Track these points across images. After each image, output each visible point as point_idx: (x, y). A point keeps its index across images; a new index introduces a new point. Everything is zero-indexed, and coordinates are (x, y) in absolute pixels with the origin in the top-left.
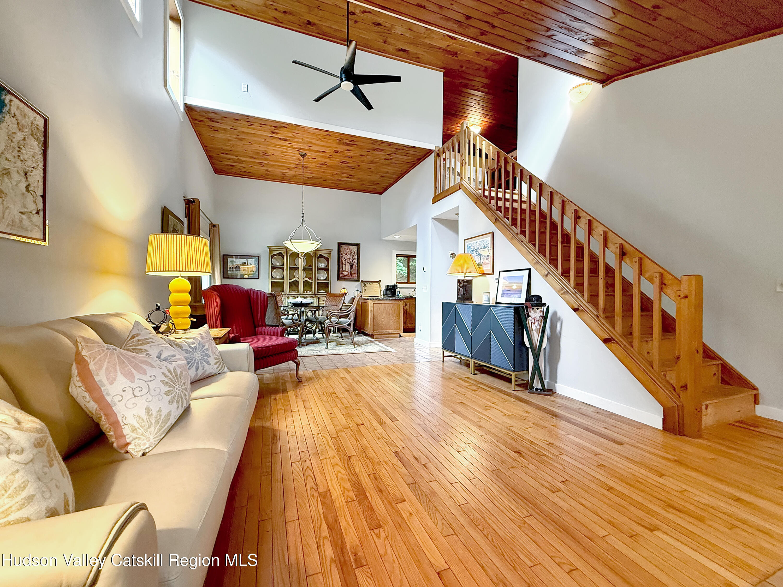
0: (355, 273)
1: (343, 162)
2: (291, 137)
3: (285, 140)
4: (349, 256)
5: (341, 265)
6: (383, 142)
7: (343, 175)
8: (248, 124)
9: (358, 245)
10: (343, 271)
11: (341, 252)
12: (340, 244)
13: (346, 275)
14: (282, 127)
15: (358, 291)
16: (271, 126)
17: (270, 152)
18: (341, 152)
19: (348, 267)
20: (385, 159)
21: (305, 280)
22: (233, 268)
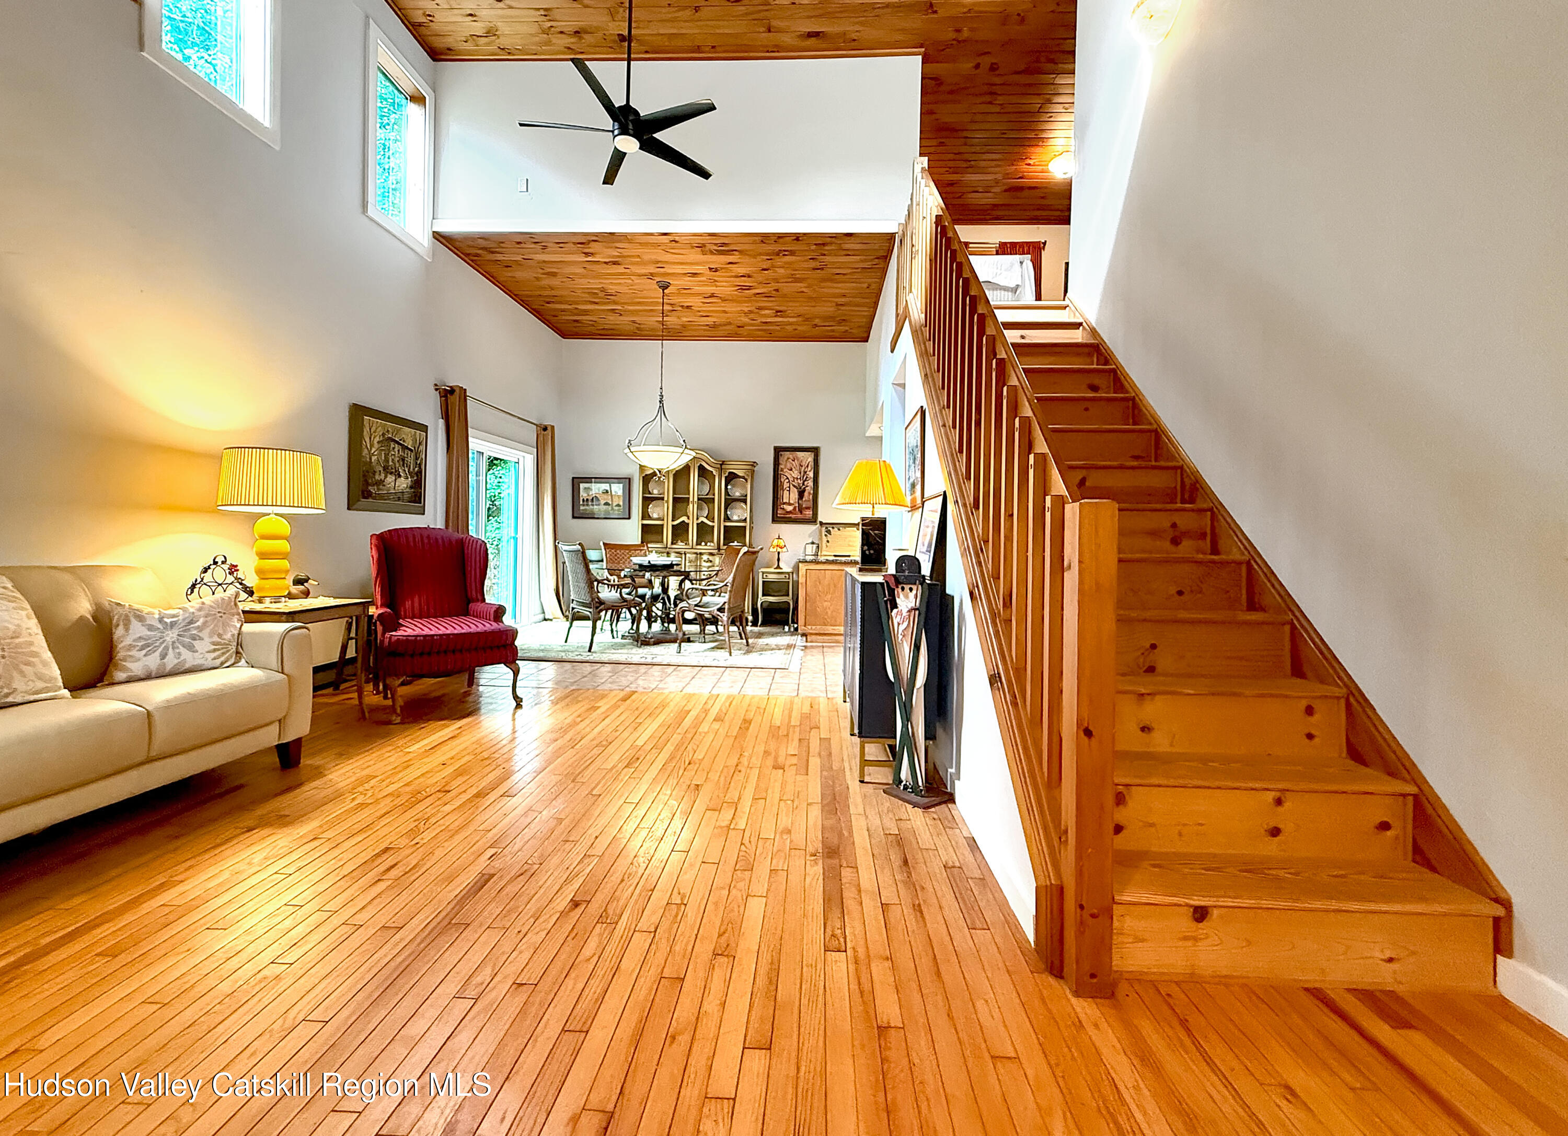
0: (808, 508)
1: (743, 288)
2: (619, 257)
3: (615, 263)
4: (795, 474)
5: (780, 492)
6: (780, 237)
7: (763, 312)
8: (538, 246)
9: (815, 451)
10: (784, 504)
11: (781, 466)
12: (778, 451)
13: (790, 512)
14: (589, 242)
15: (813, 543)
16: (574, 243)
17: (612, 289)
18: (722, 268)
19: (794, 495)
20: (814, 269)
21: (699, 521)
22: (587, 500)
